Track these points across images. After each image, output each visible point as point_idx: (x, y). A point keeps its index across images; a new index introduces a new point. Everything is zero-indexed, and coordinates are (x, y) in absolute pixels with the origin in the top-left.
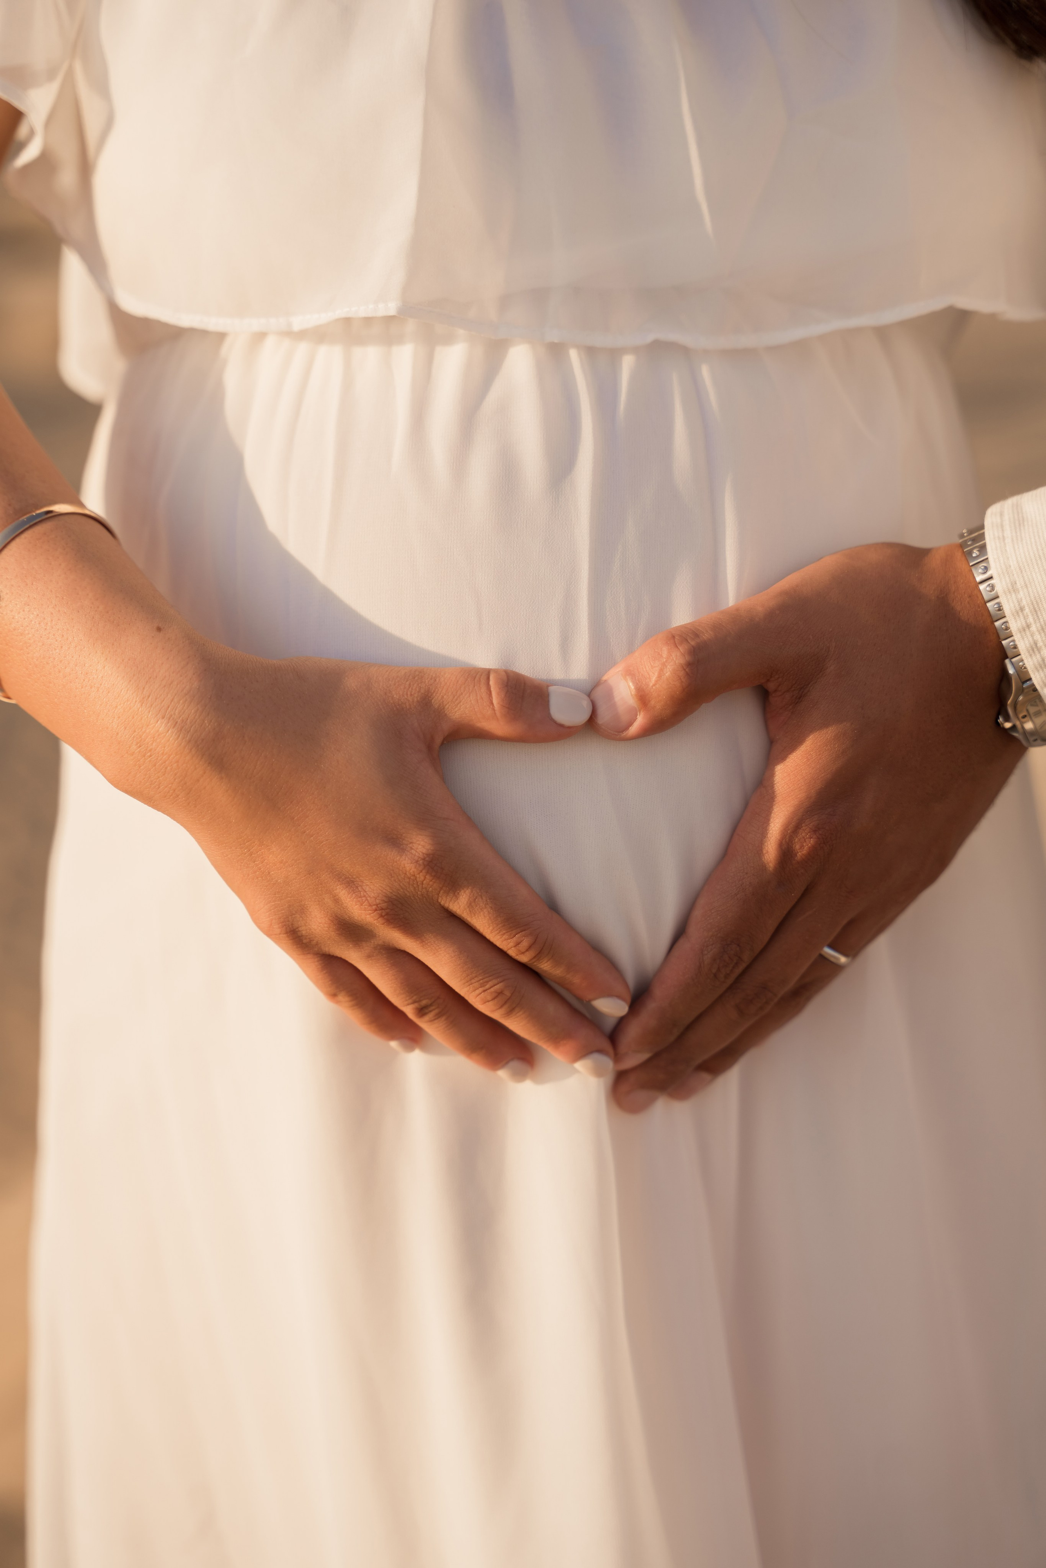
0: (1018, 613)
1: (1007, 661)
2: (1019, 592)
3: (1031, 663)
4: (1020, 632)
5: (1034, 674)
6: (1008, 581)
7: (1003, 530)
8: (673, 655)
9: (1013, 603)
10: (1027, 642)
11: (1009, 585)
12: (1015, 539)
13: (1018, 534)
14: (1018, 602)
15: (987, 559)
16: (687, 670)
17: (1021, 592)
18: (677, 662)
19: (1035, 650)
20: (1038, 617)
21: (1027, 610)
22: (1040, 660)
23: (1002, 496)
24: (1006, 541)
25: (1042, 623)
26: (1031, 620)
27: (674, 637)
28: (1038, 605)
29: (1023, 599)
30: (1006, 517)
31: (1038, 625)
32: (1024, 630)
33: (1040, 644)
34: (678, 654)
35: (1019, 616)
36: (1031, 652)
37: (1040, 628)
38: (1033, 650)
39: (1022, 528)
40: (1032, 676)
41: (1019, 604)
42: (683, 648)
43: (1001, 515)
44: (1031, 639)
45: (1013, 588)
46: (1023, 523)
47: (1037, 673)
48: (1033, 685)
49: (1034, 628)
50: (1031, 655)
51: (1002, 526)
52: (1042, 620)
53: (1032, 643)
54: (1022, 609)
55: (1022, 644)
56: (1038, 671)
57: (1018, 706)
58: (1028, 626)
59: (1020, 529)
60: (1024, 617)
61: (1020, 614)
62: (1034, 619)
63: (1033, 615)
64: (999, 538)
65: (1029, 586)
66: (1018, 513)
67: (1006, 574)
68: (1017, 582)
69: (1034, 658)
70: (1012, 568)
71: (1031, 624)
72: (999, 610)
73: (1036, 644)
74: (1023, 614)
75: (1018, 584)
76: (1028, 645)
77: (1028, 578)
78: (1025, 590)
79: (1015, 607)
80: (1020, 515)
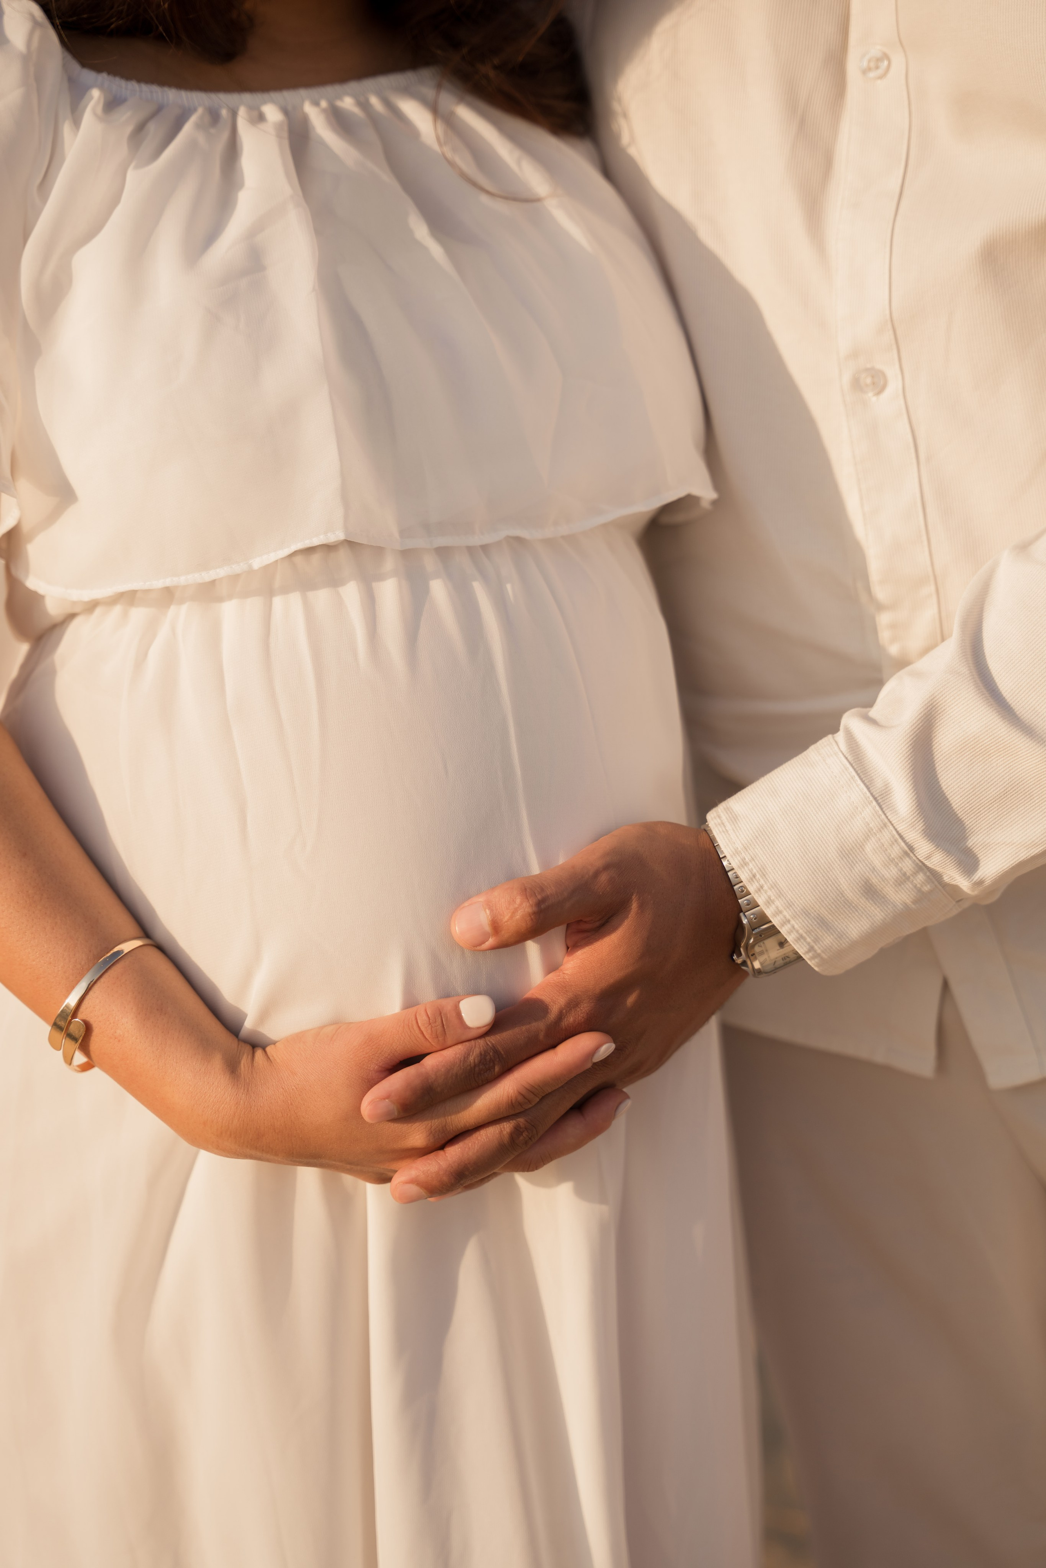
0: (752, 879)
1: (742, 914)
2: (749, 865)
3: (770, 912)
4: (757, 892)
5: (774, 919)
6: (739, 859)
7: (724, 826)
8: (524, 905)
9: (747, 873)
10: (763, 898)
11: (741, 861)
12: (735, 829)
13: (736, 826)
14: (750, 871)
15: (718, 845)
16: (532, 917)
17: (750, 864)
18: (526, 910)
19: (770, 902)
20: (767, 879)
21: (758, 876)
22: (775, 909)
23: (714, 805)
24: (729, 832)
25: (771, 882)
26: (762, 882)
27: (526, 889)
28: (765, 870)
29: (753, 868)
30: (724, 818)
31: (768, 884)
32: (759, 890)
33: (773, 898)
34: (528, 904)
35: (753, 881)
36: (768, 904)
37: (770, 887)
38: (769, 903)
39: (738, 822)
40: (772, 920)
41: (752, 873)
42: (532, 901)
43: (719, 817)
44: (766, 896)
45: (744, 864)
46: (737, 818)
47: (775, 918)
48: (773, 926)
49: (766, 887)
50: (768, 907)
51: (723, 824)
52: (770, 880)
53: (767, 898)
54: (754, 876)
55: (760, 900)
56: (776, 917)
57: (749, 948)
58: (762, 887)
59: (736, 822)
60: (757, 881)
61: (754, 880)
62: (764, 881)
63: (763, 878)
64: (723, 832)
65: (755, 858)
66: (731, 812)
67: (736, 855)
68: (746, 858)
69: (771, 908)
70: (739, 849)
71: (763, 885)
72: (737, 878)
73: (769, 898)
74: (756, 880)
75: (747, 859)
76: (764, 900)
77: (753, 853)
78: (753, 862)
79: (749, 875)
80: (733, 814)
